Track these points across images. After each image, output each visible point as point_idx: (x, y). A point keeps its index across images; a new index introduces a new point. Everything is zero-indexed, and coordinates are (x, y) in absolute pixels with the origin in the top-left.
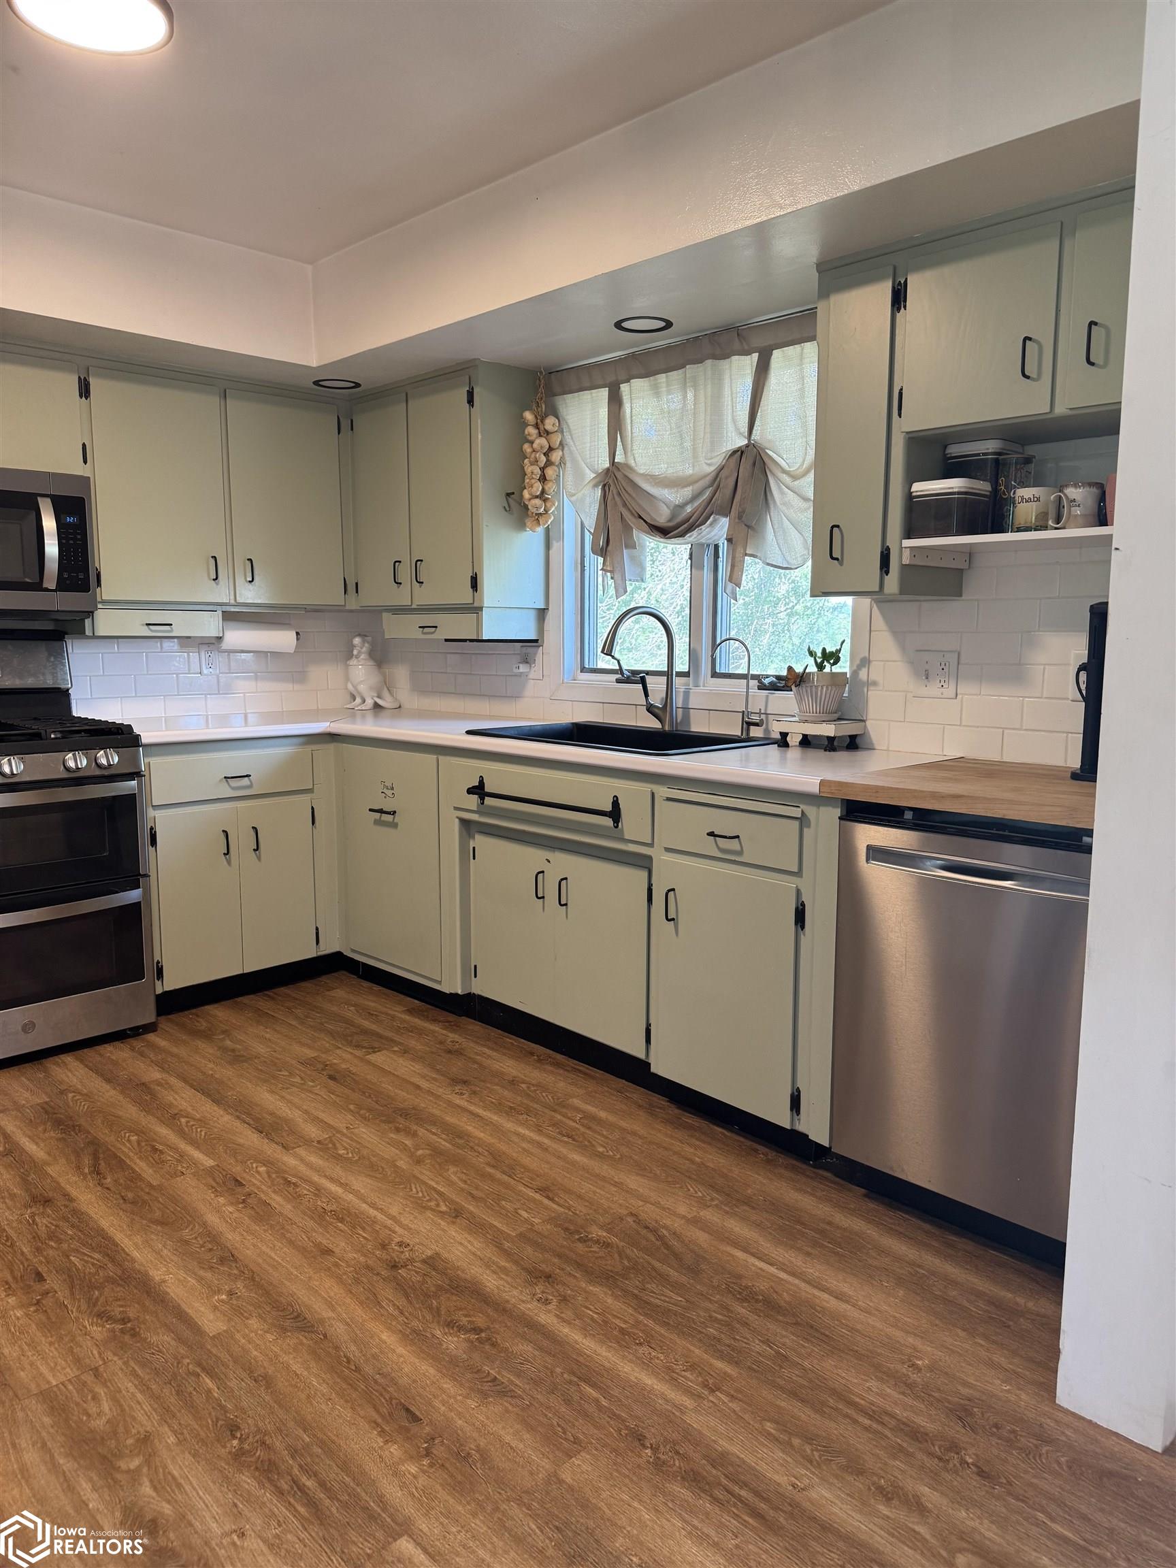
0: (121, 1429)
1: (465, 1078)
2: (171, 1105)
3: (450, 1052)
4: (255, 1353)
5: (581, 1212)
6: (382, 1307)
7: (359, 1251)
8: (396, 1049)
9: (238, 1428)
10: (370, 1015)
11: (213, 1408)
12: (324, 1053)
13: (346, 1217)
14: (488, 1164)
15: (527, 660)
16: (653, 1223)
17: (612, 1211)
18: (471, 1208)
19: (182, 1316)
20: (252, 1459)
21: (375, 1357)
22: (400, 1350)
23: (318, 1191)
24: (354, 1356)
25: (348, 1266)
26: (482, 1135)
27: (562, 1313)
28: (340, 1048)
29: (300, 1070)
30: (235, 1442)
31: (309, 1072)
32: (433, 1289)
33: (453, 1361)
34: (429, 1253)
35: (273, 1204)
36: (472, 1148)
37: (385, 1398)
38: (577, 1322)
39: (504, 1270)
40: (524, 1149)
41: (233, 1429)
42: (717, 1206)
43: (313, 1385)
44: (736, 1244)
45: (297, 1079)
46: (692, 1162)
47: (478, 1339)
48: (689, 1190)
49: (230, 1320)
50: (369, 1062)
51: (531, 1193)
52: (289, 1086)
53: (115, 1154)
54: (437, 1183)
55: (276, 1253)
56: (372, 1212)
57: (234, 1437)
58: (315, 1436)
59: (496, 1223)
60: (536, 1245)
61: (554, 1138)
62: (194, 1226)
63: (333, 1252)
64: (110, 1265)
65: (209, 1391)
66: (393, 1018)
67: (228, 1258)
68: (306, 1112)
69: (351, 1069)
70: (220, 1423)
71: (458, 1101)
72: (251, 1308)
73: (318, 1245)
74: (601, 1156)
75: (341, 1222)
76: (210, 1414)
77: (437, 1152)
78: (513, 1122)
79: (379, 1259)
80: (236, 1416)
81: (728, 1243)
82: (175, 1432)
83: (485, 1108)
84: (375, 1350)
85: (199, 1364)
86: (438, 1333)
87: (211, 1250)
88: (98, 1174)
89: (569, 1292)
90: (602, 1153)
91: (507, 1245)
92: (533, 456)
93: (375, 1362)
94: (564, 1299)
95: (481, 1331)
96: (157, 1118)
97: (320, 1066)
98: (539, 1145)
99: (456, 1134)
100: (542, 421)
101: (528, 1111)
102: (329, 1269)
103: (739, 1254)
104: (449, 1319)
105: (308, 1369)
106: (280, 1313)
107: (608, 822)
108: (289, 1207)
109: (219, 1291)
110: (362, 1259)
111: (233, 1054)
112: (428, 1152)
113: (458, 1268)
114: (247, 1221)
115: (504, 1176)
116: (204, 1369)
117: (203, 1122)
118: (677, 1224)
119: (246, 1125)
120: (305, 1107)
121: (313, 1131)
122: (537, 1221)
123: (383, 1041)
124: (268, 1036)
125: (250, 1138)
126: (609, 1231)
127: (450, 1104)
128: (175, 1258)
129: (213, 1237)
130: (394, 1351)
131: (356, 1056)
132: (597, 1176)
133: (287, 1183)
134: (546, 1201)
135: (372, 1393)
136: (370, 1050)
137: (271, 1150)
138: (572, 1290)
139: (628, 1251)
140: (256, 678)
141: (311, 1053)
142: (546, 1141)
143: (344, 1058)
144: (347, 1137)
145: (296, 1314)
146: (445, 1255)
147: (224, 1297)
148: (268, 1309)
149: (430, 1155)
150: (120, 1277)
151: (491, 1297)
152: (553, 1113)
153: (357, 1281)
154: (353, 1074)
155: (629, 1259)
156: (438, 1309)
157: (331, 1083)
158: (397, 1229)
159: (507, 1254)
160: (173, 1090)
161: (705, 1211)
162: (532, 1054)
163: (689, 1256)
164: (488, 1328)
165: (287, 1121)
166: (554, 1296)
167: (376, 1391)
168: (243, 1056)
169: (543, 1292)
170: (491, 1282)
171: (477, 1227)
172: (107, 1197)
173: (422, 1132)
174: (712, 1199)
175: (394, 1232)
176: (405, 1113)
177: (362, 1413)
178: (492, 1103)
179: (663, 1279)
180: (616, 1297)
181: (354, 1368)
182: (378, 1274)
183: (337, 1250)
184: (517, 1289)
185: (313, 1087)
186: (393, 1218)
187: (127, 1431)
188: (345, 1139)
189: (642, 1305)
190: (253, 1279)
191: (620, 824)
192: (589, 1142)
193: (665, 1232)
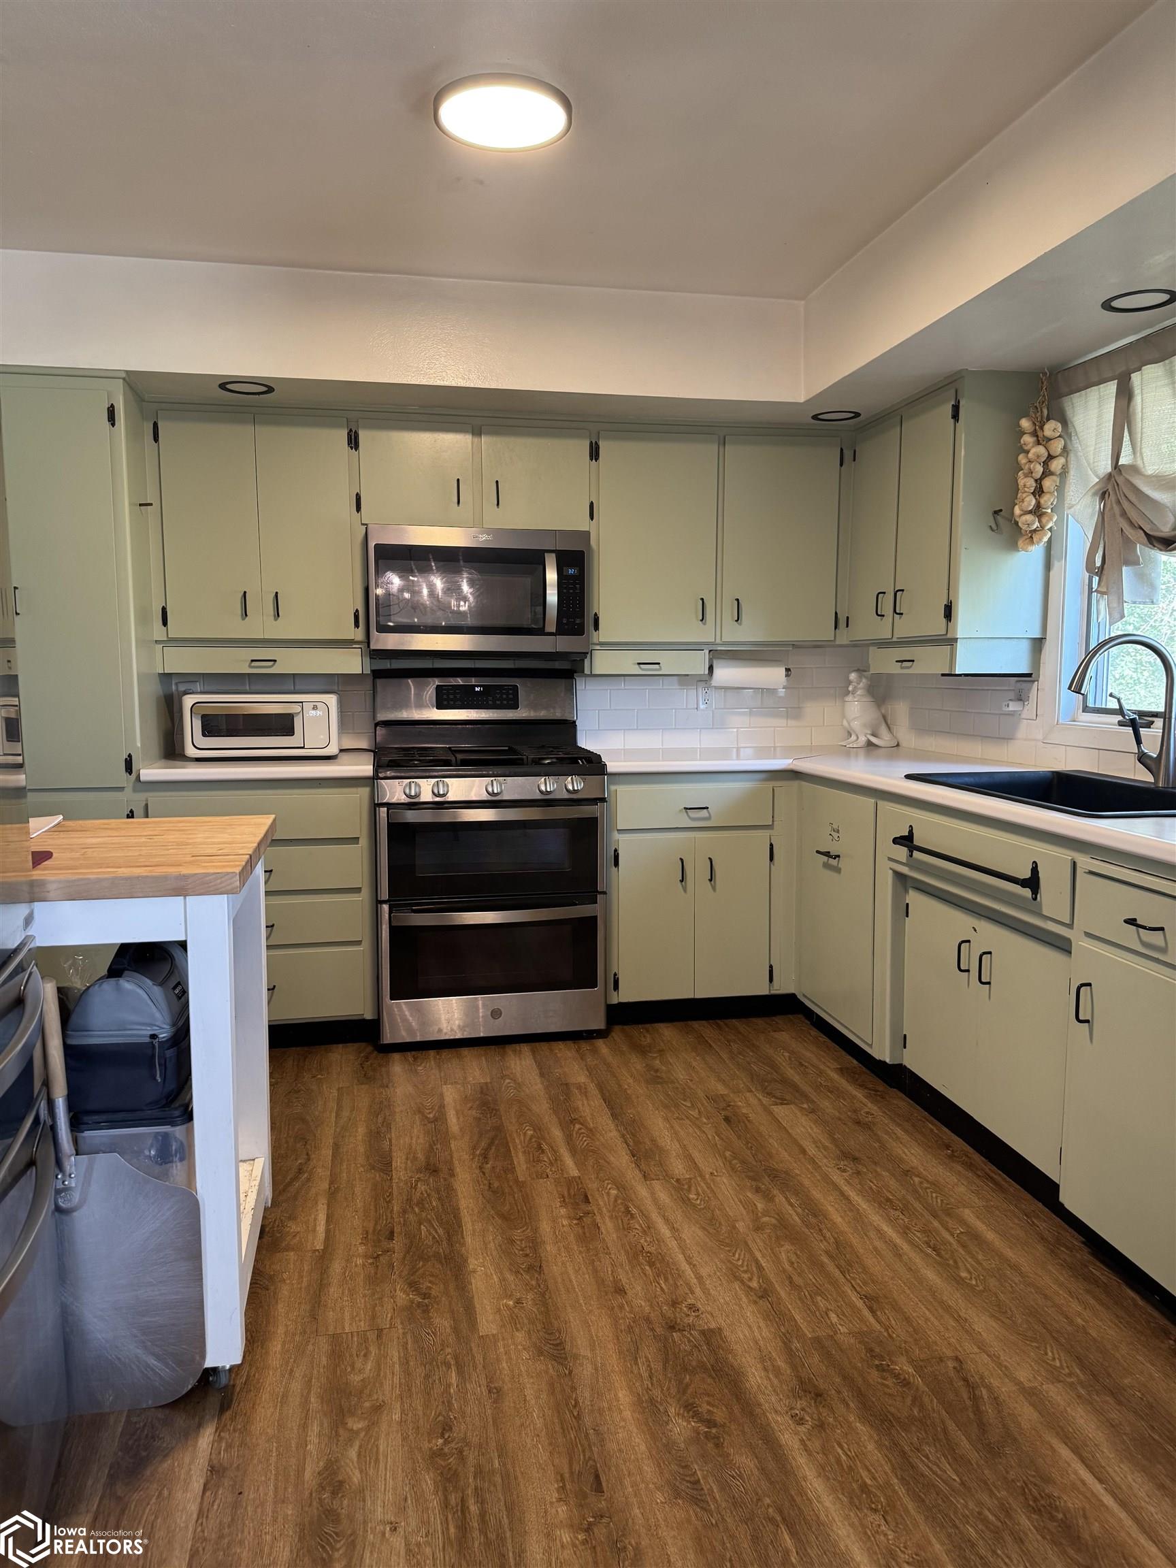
0: (367, 1391)
1: (857, 1154)
2: (576, 1110)
3: (858, 1123)
4: (504, 1365)
5: (898, 1336)
6: (636, 1364)
7: (649, 1301)
8: (805, 1106)
9: (451, 1429)
10: (800, 1064)
11: (443, 1402)
12: (734, 1092)
13: (657, 1262)
14: (827, 1252)
15: (1021, 698)
16: (977, 1378)
17: (935, 1348)
18: (783, 1294)
19: (470, 1310)
20: (442, 1463)
21: (601, 1411)
22: (627, 1414)
23: (649, 1228)
24: (583, 1402)
25: (631, 1312)
26: (838, 1220)
27: (809, 1440)
28: (751, 1091)
29: (703, 1105)
30: (440, 1441)
31: (709, 1108)
32: (694, 1363)
33: (669, 1446)
34: (713, 1325)
35: (603, 1230)
36: (820, 1230)
37: (584, 1456)
38: (820, 1457)
39: (777, 1372)
40: (875, 1249)
41: (447, 1427)
42: (1071, 1385)
43: (532, 1416)
44: (1066, 1439)
45: (695, 1113)
46: (1071, 1322)
47: (706, 1432)
48: (1046, 1354)
49: (503, 1326)
50: (771, 1113)
51: (854, 1298)
52: (683, 1117)
53: (507, 1143)
54: (763, 1256)
55: (576, 1277)
56: (685, 1266)
57: (442, 1436)
58: (504, 1465)
59: (797, 1317)
60: (827, 1355)
61: (917, 1247)
62: (527, 1229)
63: (625, 1293)
64: (444, 1243)
65: (449, 1385)
66: (821, 1073)
67: (536, 1268)
68: (684, 1147)
69: (750, 1115)
70: (441, 1418)
71: (837, 1177)
72: (526, 1321)
73: (616, 1282)
74: (959, 1281)
75: (650, 1267)
76: (437, 1406)
77: (783, 1224)
78: (882, 1216)
79: (663, 1315)
80: (455, 1417)
81: (1057, 1434)
82: (403, 1411)
83: (861, 1192)
84: (605, 1405)
85: (456, 1358)
86: (672, 1411)
87: (527, 1255)
88: (485, 1158)
89: (831, 1419)
90: (963, 1279)
91: (796, 1345)
92: (1027, 467)
93: (598, 1415)
94: (821, 1426)
95: (715, 1425)
96: (559, 1118)
97: (723, 1105)
98: (894, 1248)
99: (813, 1211)
100: (1042, 428)
101: (905, 1209)
102: (613, 1308)
103: (1065, 1452)
104: (690, 1401)
105: (538, 1398)
106: (547, 1336)
107: (1027, 893)
108: (614, 1236)
109: (510, 1297)
110: (647, 1309)
111: (654, 1074)
112: (774, 1221)
113: (731, 1352)
114: (572, 1238)
115: (837, 1270)
116: (457, 1363)
117: (591, 1132)
118: (1005, 1389)
119: (625, 1145)
120: (685, 1143)
121: (678, 1168)
122: (843, 1330)
123: (797, 1095)
124: (694, 1064)
125: (621, 1159)
126: (919, 1369)
127: (826, 1178)
128: (495, 1253)
129: (535, 1243)
130: (621, 1412)
131: (762, 1104)
132: (941, 1302)
133: (626, 1211)
134: (866, 1313)
135: (577, 1446)
136: (778, 1101)
137: (632, 1175)
138: (835, 1418)
139: (926, 1400)
140: (751, 714)
141: (721, 1089)
142: (906, 1247)
143: (751, 1104)
144: (706, 1183)
145: (558, 1342)
146: (727, 1333)
147: (511, 1303)
148: (539, 1328)
149: (775, 1226)
150: (445, 1256)
151: (745, 1393)
152: (932, 1219)
153: (630, 1329)
154: (749, 1121)
155: (922, 1407)
156: (688, 1386)
157: (724, 1125)
158: (698, 1291)
159: (790, 1353)
160: (586, 1096)
161: (1051, 1386)
162: (948, 1147)
163: (997, 1431)
164: (723, 1426)
165: (661, 1150)
166: (812, 1418)
167: (582, 1446)
168: (662, 1078)
169: (803, 1409)
170: (755, 1377)
171: (776, 1315)
172: (478, 1181)
173: (780, 1199)
174: (1070, 1375)
175: (693, 1293)
176: (774, 1175)
177: (557, 1461)
178: (871, 1188)
179: (950, 1449)
180: (880, 1445)
181: (575, 1414)
182: (653, 1330)
183: (630, 1293)
184: (778, 1395)
185: (705, 1123)
186: (700, 1278)
187: (370, 1395)
188: (702, 1184)
189: (904, 1465)
190: (544, 1297)
191: (1038, 896)
192: (955, 1262)
193: (984, 1392)
